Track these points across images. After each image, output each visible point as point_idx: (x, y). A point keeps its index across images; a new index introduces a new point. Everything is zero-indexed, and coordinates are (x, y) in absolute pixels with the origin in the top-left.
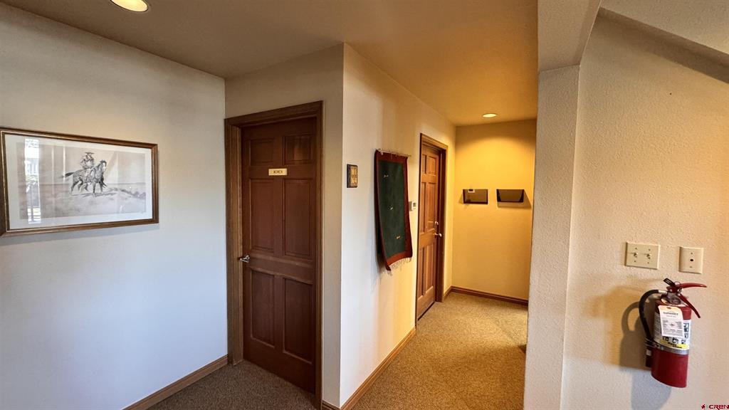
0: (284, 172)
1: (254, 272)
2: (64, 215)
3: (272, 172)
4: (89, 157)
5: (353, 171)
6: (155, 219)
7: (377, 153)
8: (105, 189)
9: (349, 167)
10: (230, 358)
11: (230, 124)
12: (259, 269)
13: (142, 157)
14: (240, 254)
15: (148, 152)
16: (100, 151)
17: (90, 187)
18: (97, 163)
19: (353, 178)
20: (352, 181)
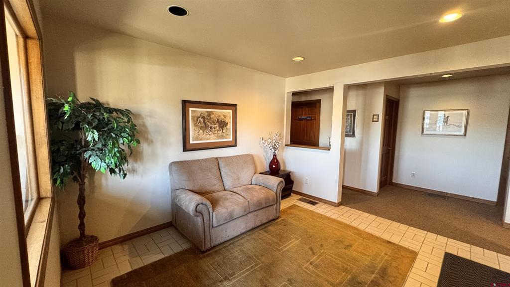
6: (465, 135)
8: (448, 124)
18: (446, 117)
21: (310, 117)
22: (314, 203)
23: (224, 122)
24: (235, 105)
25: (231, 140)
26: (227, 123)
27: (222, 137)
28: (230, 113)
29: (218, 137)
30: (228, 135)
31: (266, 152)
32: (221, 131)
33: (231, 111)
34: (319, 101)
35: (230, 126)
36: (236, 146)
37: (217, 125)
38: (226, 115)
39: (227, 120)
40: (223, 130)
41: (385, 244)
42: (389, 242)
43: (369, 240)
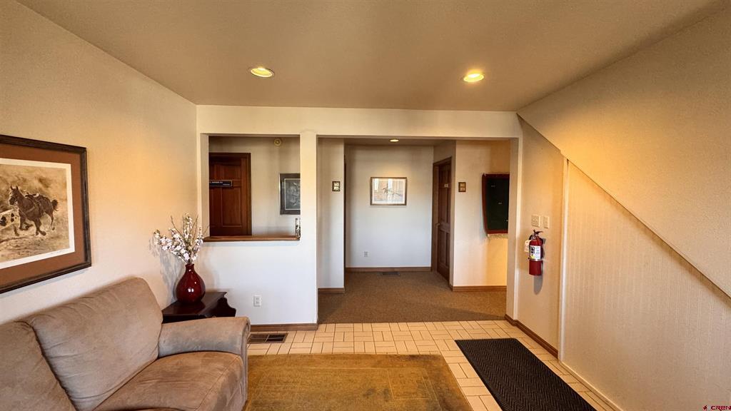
0: (447, 186)
1: (441, 231)
3: (445, 186)
5: (461, 185)
6: (405, 204)
7: (483, 176)
9: (460, 183)
10: (431, 268)
12: (442, 229)
14: (437, 222)
15: (403, 181)
19: (463, 187)
20: (461, 189)
21: (230, 183)
22: (280, 338)
23: (43, 199)
24: (81, 151)
25: (72, 249)
26: (55, 203)
27: (37, 247)
28: (63, 171)
29: (20, 250)
30: (58, 237)
31: (166, 263)
32: (34, 229)
33: (67, 167)
34: (247, 156)
35: (67, 209)
36: (90, 265)
37: (15, 210)
38: (50, 176)
39: (52, 194)
40: (38, 224)
41: (412, 362)
42: (413, 357)
43: (395, 367)
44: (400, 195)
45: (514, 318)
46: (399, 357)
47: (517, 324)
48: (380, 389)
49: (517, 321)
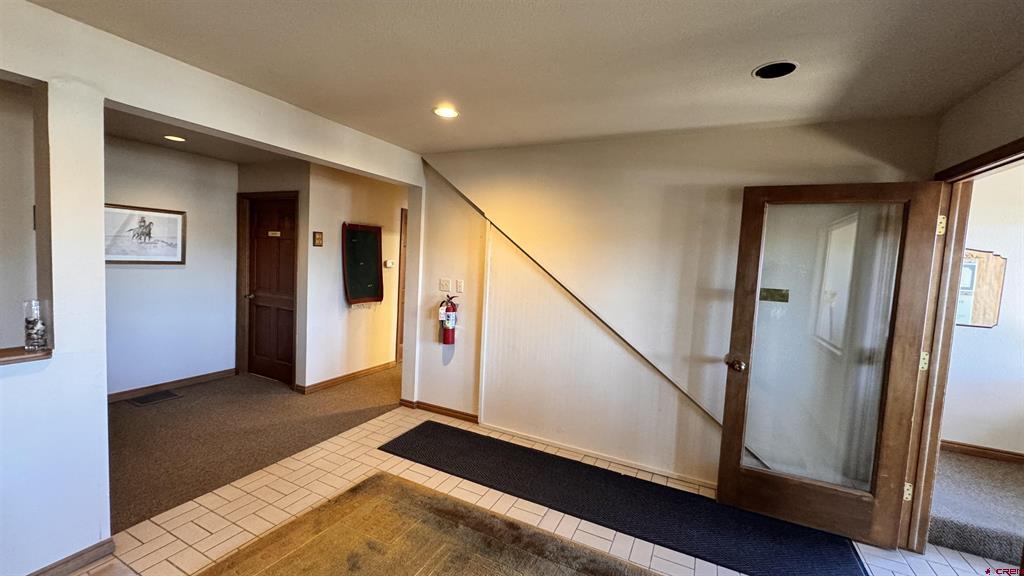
0: (278, 234)
1: (258, 306)
2: (127, 254)
3: (270, 234)
4: (143, 220)
5: (317, 236)
6: (183, 262)
7: (344, 224)
8: (152, 240)
9: (314, 233)
10: (237, 371)
11: (241, 197)
12: (261, 304)
13: (176, 220)
14: (247, 293)
15: (180, 217)
16: (149, 216)
17: (143, 238)
18: (147, 223)
19: (318, 240)
20: (317, 242)
41: (359, 497)
42: (355, 490)
43: (346, 514)
44: (171, 245)
45: (415, 400)
46: (337, 500)
47: (421, 406)
48: (360, 549)
49: (418, 403)
